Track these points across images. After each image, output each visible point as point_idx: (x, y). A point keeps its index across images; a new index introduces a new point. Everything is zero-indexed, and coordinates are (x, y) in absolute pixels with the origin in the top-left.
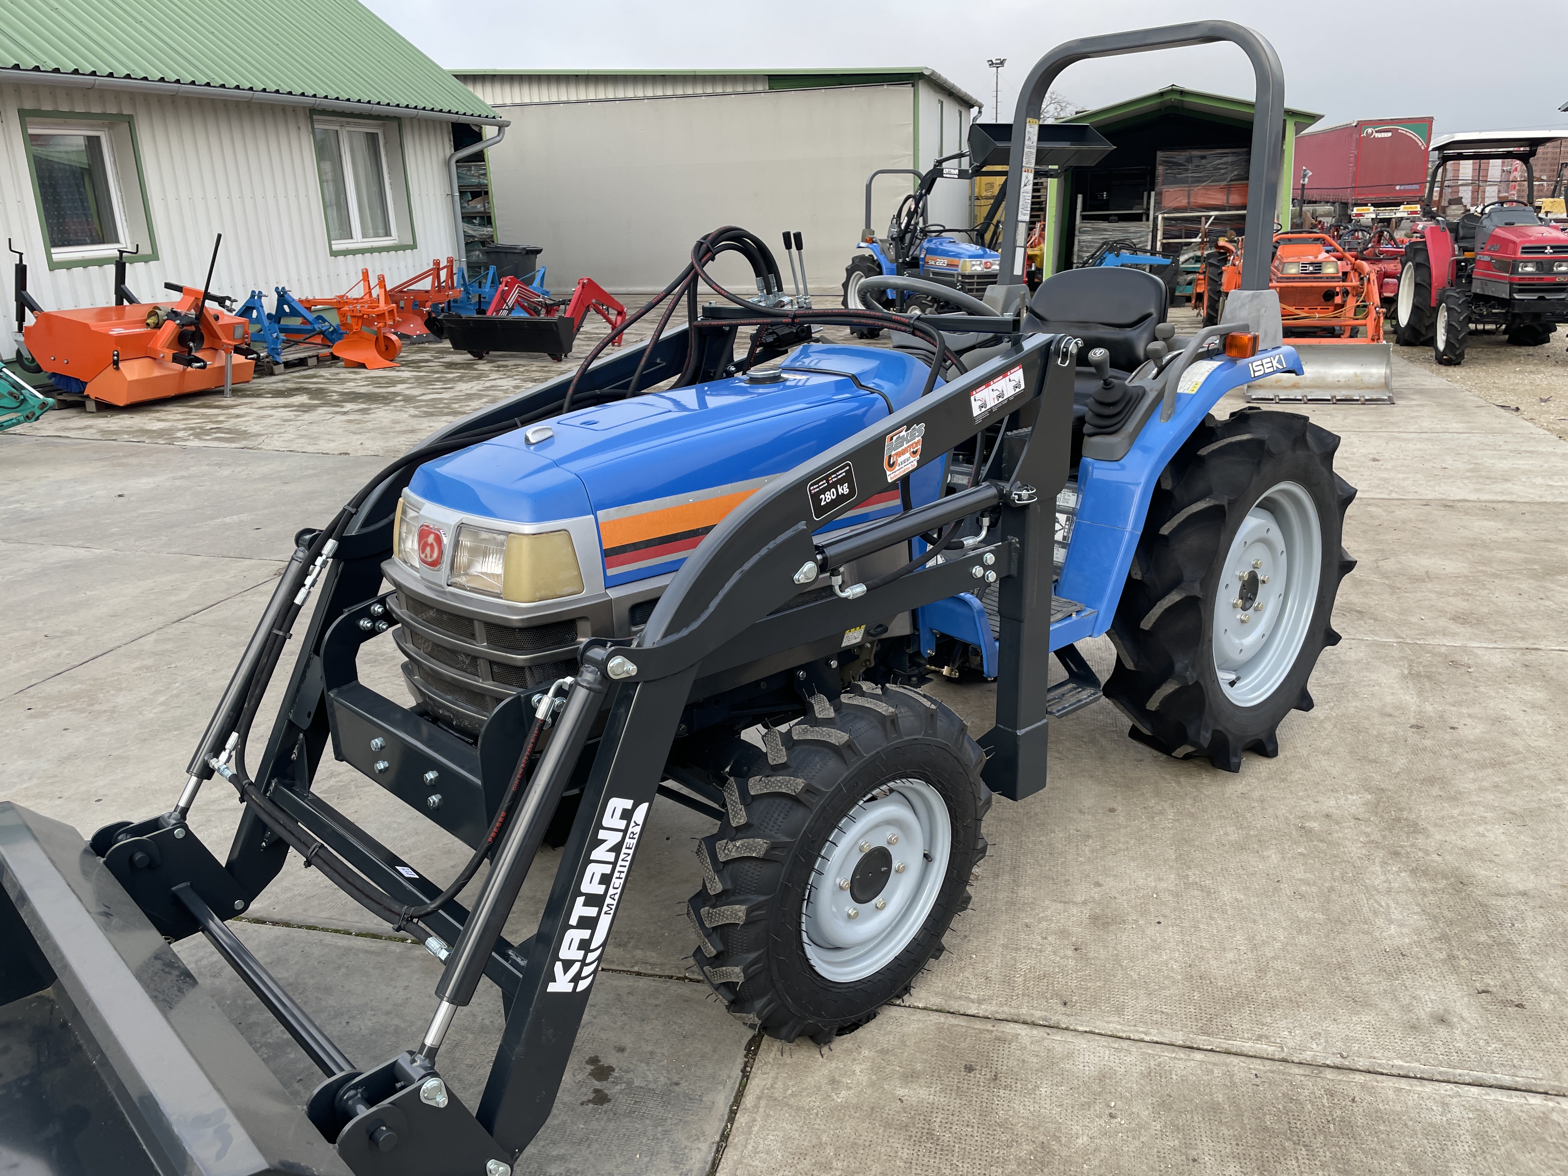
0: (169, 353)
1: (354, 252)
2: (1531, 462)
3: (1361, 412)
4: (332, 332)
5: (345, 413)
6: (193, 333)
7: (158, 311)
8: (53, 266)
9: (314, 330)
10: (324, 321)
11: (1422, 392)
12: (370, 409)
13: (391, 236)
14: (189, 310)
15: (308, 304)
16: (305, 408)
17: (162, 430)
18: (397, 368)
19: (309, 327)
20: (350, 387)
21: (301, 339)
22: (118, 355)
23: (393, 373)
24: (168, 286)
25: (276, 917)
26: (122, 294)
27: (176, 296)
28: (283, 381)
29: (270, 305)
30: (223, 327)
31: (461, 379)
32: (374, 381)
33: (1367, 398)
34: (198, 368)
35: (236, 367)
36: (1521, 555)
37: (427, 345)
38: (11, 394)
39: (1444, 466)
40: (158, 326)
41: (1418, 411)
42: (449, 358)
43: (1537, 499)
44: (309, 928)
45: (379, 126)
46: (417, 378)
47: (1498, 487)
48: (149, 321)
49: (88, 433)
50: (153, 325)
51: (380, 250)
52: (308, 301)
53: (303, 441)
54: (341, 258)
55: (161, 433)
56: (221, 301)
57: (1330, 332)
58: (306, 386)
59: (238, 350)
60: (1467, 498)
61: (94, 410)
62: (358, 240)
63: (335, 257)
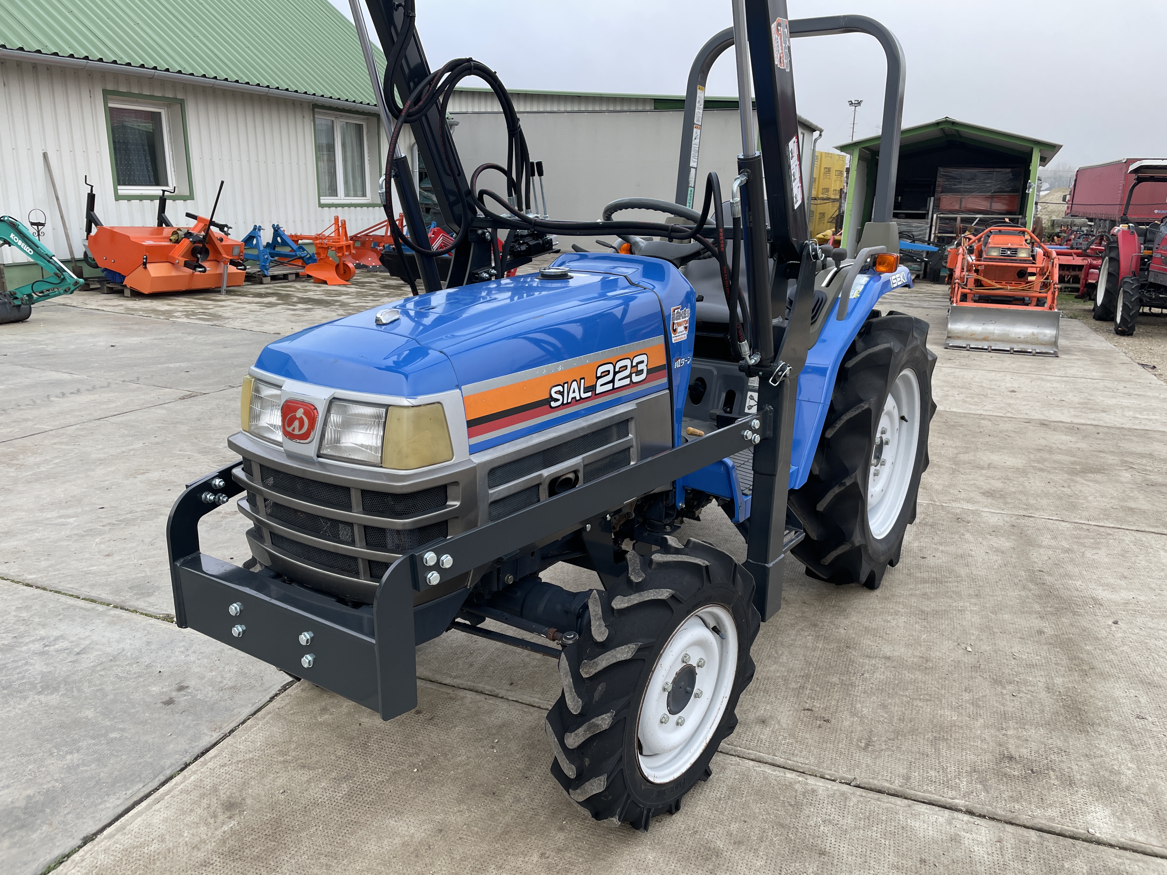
0: (182, 260)
1: (336, 206)
2: (1132, 401)
3: (1028, 360)
4: (309, 258)
5: (295, 310)
6: (201, 248)
7: (179, 232)
8: (118, 198)
9: (296, 255)
10: (304, 250)
11: (1087, 351)
12: (313, 309)
13: (366, 196)
14: (200, 232)
15: (295, 239)
16: (271, 305)
17: (167, 311)
18: (348, 285)
19: (293, 253)
20: (310, 295)
21: (286, 261)
22: (146, 259)
23: (345, 289)
24: (188, 215)
25: (39, 585)
26: (162, 220)
27: (192, 223)
28: (266, 288)
29: (266, 237)
30: (224, 246)
31: (387, 295)
32: (328, 293)
33: (1038, 351)
34: (200, 271)
35: (230, 275)
36: (1072, 459)
37: (378, 273)
38: (56, 274)
39: (1063, 399)
40: (177, 241)
41: (1073, 363)
42: (388, 282)
43: (1119, 425)
44: (56, 592)
45: (364, 119)
46: (358, 293)
47: (1093, 416)
48: (173, 238)
49: (117, 309)
50: (174, 241)
51: (356, 206)
52: (296, 236)
53: (255, 324)
54: (326, 209)
55: (163, 313)
56: (221, 227)
57: (1021, 301)
58: (279, 292)
59: (233, 263)
60: (1063, 420)
61: (129, 296)
62: (341, 198)
63: (322, 208)
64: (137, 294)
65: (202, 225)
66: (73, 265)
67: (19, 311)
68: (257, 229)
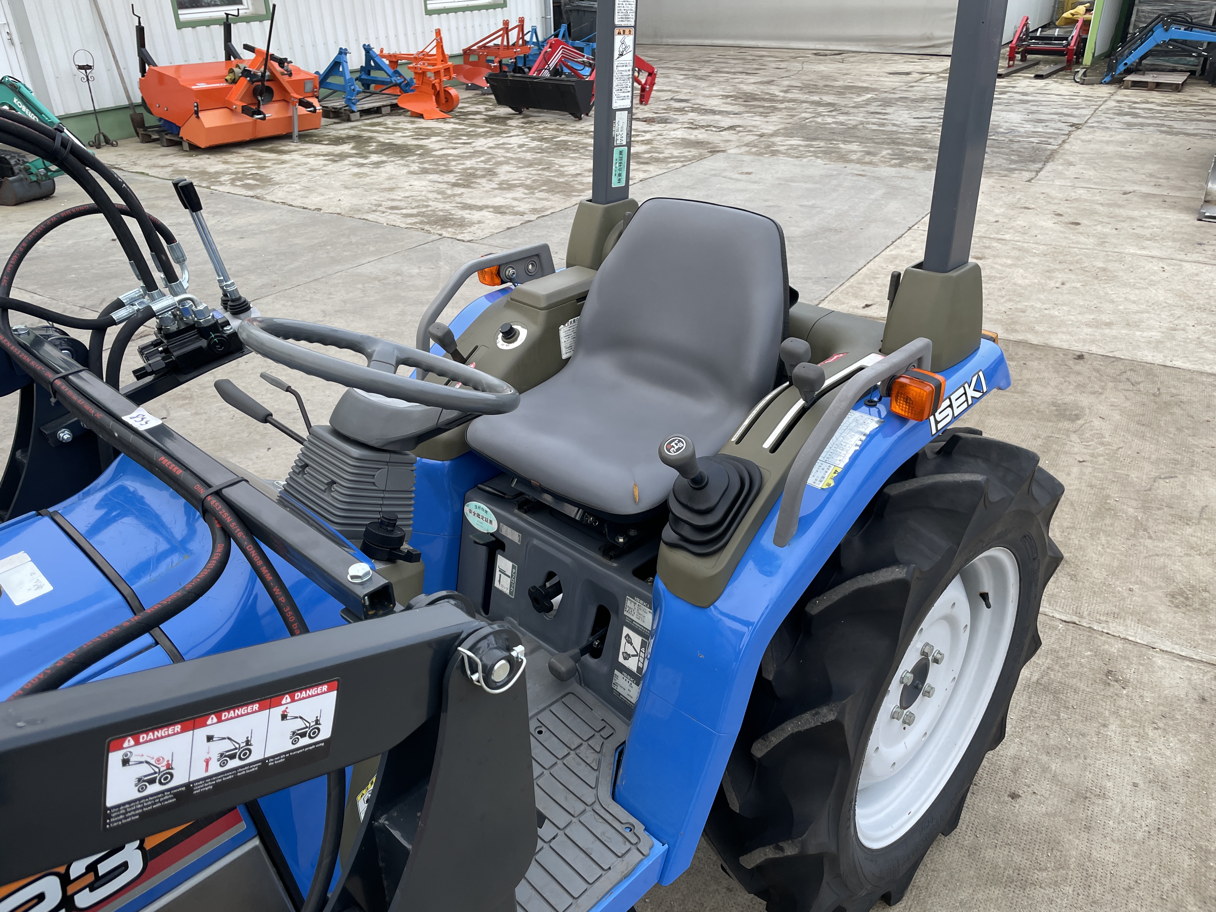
0: (240, 105)
1: (447, 11)
4: (405, 85)
6: (263, 88)
8: (180, 25)
9: (391, 82)
10: (400, 75)
12: (385, 162)
15: (393, 59)
16: (338, 158)
18: (448, 120)
19: (388, 80)
20: (394, 137)
21: (379, 90)
22: (197, 106)
23: (440, 125)
24: (246, 47)
26: (229, 51)
28: (351, 128)
29: (356, 60)
30: (291, 82)
34: (259, 119)
35: (300, 117)
37: (484, 98)
40: (234, 81)
42: (497, 111)
48: (228, 78)
50: (230, 81)
52: (395, 56)
53: (302, 192)
54: (435, 16)
56: (280, 61)
58: (363, 134)
59: (303, 103)
61: (188, 149)
63: (430, 15)
64: (195, 149)
65: (261, 59)
66: (131, 112)
67: (40, 188)
68: (343, 52)
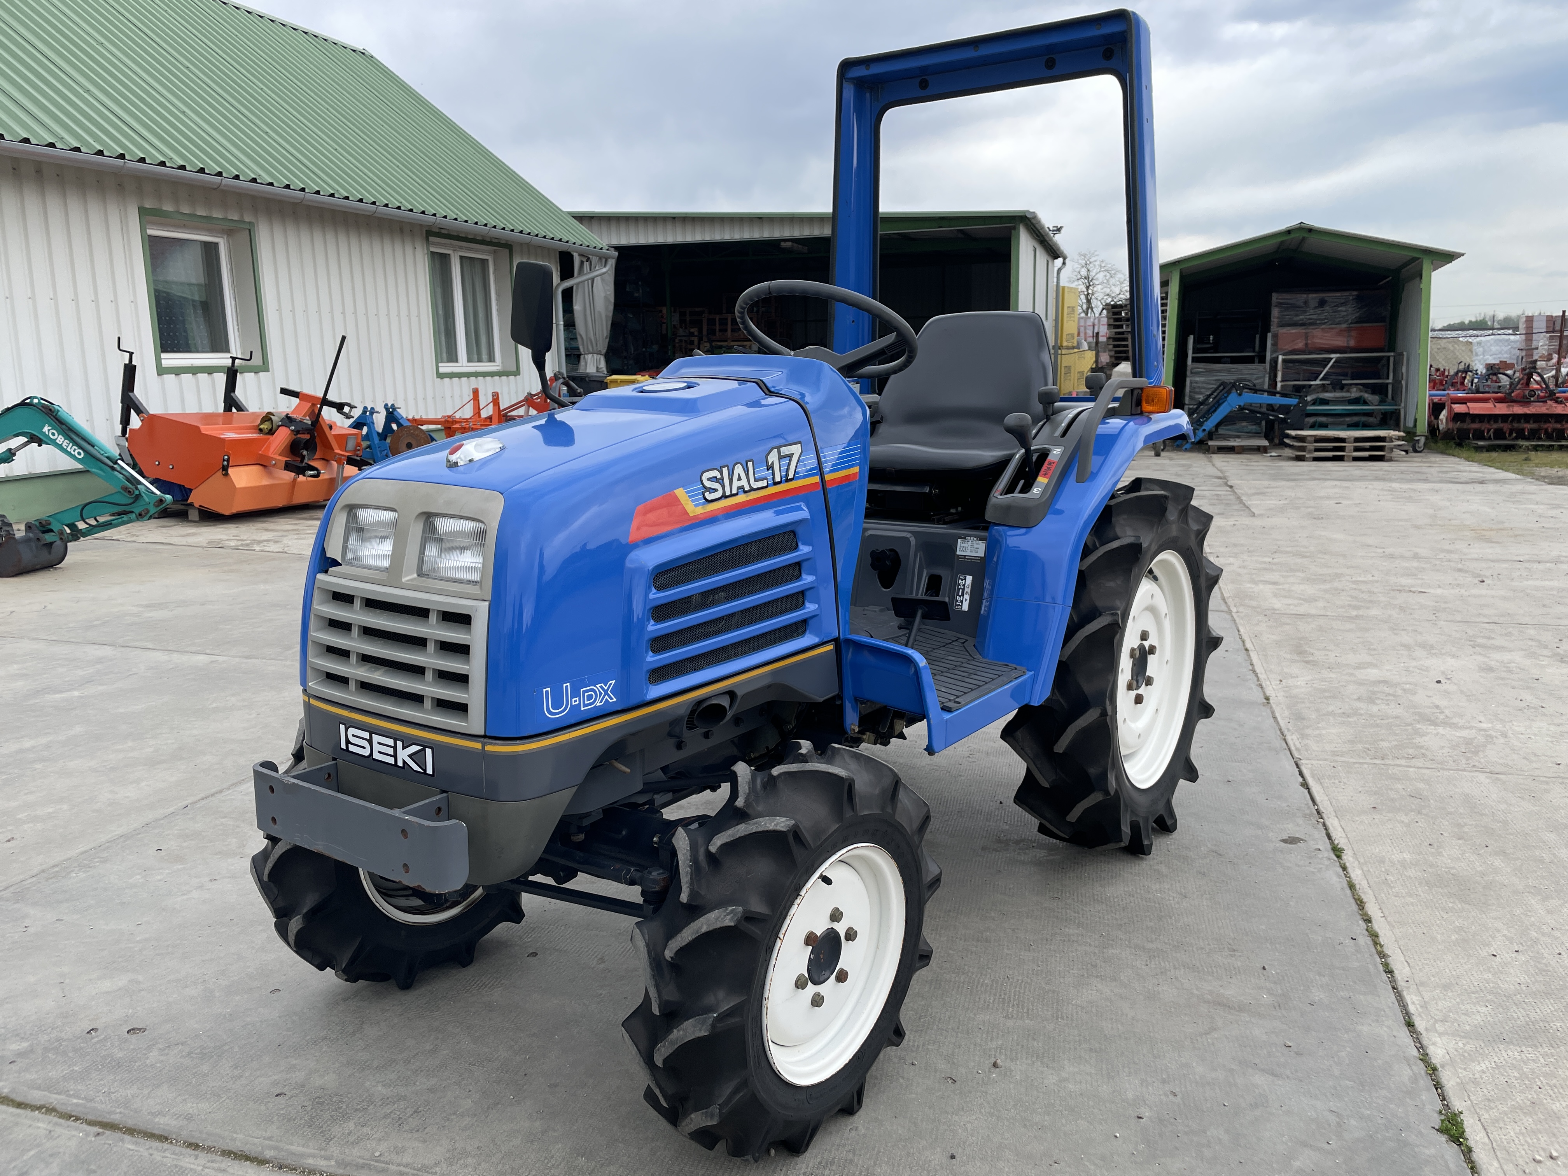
0: (281, 460)
6: (307, 441)
7: (272, 417)
8: (162, 371)
13: (495, 361)
14: (305, 417)
15: (418, 423)
22: (228, 461)
24: (284, 391)
26: (231, 403)
27: (292, 403)
29: (378, 423)
30: (337, 437)
34: (312, 476)
38: (123, 490)
40: (271, 432)
45: (490, 251)
48: (261, 427)
49: (190, 542)
50: (266, 431)
51: (486, 374)
52: (415, 420)
54: (447, 380)
55: (271, 542)
56: (339, 407)
59: (352, 461)
61: (197, 519)
62: (463, 365)
63: (442, 378)
65: (308, 406)
67: (50, 553)
68: (368, 408)
